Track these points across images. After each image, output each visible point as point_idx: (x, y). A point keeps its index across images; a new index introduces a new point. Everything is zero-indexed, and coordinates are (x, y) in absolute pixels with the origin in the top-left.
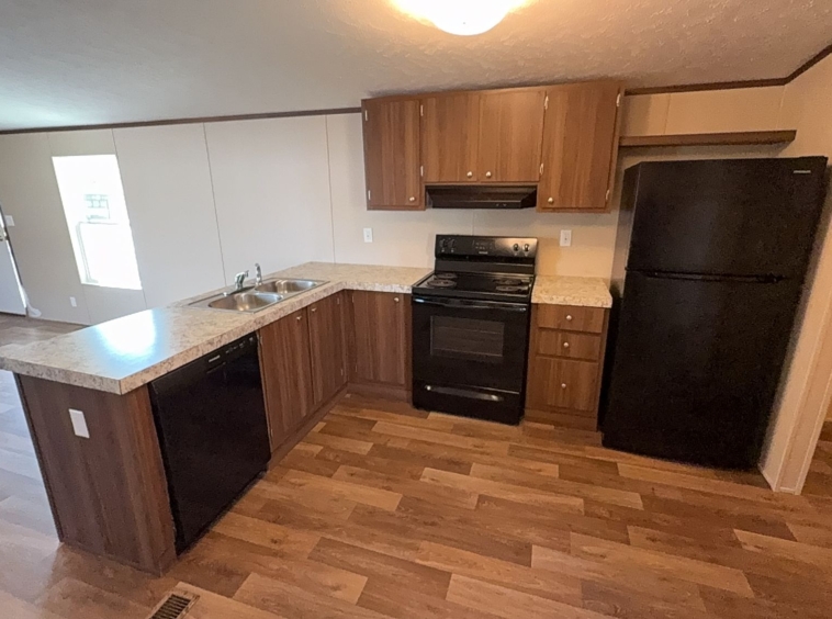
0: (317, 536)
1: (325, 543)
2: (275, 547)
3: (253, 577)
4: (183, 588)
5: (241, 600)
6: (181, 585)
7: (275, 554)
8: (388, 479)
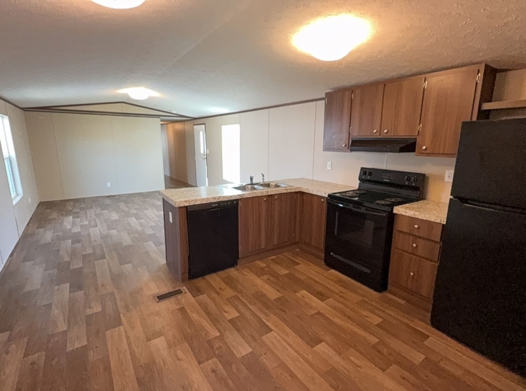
0: (235, 294)
1: (236, 297)
2: (219, 290)
3: (205, 295)
4: (184, 289)
5: (196, 300)
6: (185, 288)
7: (217, 293)
8: (282, 287)
